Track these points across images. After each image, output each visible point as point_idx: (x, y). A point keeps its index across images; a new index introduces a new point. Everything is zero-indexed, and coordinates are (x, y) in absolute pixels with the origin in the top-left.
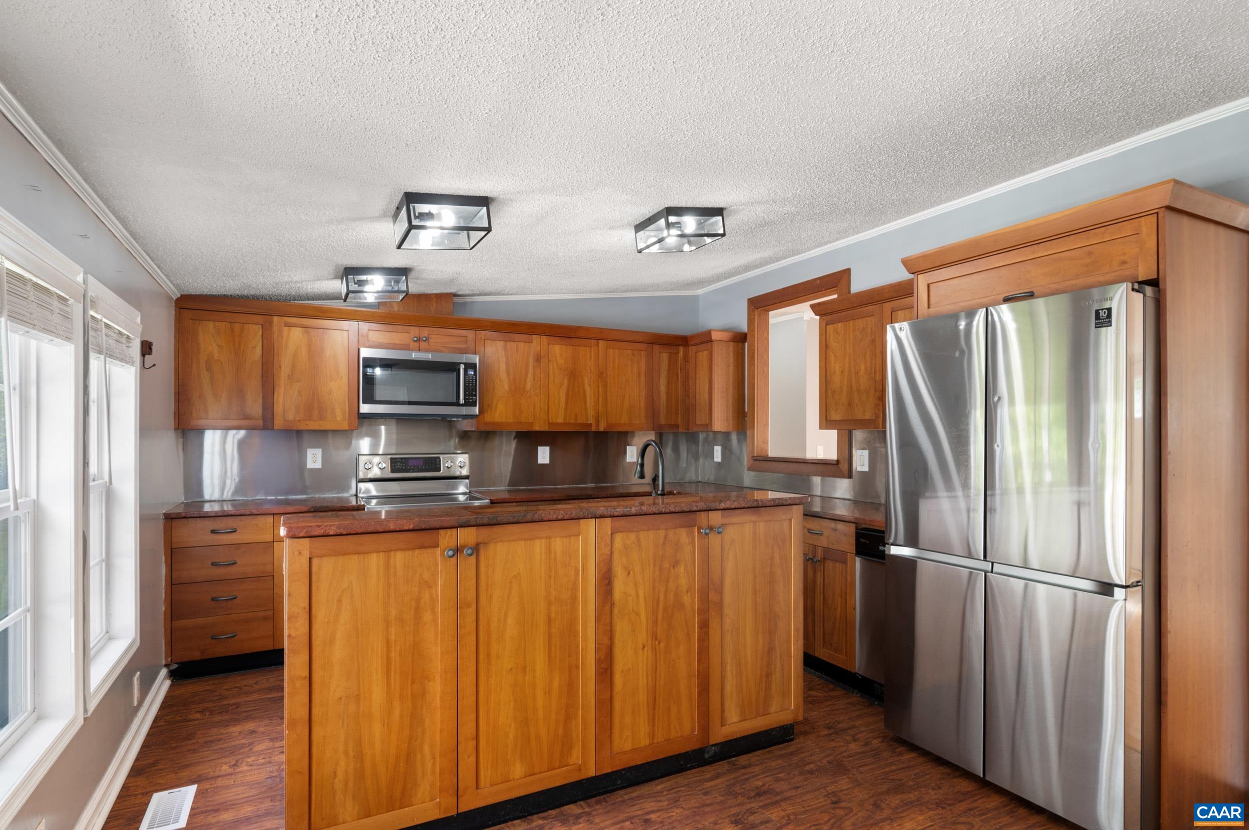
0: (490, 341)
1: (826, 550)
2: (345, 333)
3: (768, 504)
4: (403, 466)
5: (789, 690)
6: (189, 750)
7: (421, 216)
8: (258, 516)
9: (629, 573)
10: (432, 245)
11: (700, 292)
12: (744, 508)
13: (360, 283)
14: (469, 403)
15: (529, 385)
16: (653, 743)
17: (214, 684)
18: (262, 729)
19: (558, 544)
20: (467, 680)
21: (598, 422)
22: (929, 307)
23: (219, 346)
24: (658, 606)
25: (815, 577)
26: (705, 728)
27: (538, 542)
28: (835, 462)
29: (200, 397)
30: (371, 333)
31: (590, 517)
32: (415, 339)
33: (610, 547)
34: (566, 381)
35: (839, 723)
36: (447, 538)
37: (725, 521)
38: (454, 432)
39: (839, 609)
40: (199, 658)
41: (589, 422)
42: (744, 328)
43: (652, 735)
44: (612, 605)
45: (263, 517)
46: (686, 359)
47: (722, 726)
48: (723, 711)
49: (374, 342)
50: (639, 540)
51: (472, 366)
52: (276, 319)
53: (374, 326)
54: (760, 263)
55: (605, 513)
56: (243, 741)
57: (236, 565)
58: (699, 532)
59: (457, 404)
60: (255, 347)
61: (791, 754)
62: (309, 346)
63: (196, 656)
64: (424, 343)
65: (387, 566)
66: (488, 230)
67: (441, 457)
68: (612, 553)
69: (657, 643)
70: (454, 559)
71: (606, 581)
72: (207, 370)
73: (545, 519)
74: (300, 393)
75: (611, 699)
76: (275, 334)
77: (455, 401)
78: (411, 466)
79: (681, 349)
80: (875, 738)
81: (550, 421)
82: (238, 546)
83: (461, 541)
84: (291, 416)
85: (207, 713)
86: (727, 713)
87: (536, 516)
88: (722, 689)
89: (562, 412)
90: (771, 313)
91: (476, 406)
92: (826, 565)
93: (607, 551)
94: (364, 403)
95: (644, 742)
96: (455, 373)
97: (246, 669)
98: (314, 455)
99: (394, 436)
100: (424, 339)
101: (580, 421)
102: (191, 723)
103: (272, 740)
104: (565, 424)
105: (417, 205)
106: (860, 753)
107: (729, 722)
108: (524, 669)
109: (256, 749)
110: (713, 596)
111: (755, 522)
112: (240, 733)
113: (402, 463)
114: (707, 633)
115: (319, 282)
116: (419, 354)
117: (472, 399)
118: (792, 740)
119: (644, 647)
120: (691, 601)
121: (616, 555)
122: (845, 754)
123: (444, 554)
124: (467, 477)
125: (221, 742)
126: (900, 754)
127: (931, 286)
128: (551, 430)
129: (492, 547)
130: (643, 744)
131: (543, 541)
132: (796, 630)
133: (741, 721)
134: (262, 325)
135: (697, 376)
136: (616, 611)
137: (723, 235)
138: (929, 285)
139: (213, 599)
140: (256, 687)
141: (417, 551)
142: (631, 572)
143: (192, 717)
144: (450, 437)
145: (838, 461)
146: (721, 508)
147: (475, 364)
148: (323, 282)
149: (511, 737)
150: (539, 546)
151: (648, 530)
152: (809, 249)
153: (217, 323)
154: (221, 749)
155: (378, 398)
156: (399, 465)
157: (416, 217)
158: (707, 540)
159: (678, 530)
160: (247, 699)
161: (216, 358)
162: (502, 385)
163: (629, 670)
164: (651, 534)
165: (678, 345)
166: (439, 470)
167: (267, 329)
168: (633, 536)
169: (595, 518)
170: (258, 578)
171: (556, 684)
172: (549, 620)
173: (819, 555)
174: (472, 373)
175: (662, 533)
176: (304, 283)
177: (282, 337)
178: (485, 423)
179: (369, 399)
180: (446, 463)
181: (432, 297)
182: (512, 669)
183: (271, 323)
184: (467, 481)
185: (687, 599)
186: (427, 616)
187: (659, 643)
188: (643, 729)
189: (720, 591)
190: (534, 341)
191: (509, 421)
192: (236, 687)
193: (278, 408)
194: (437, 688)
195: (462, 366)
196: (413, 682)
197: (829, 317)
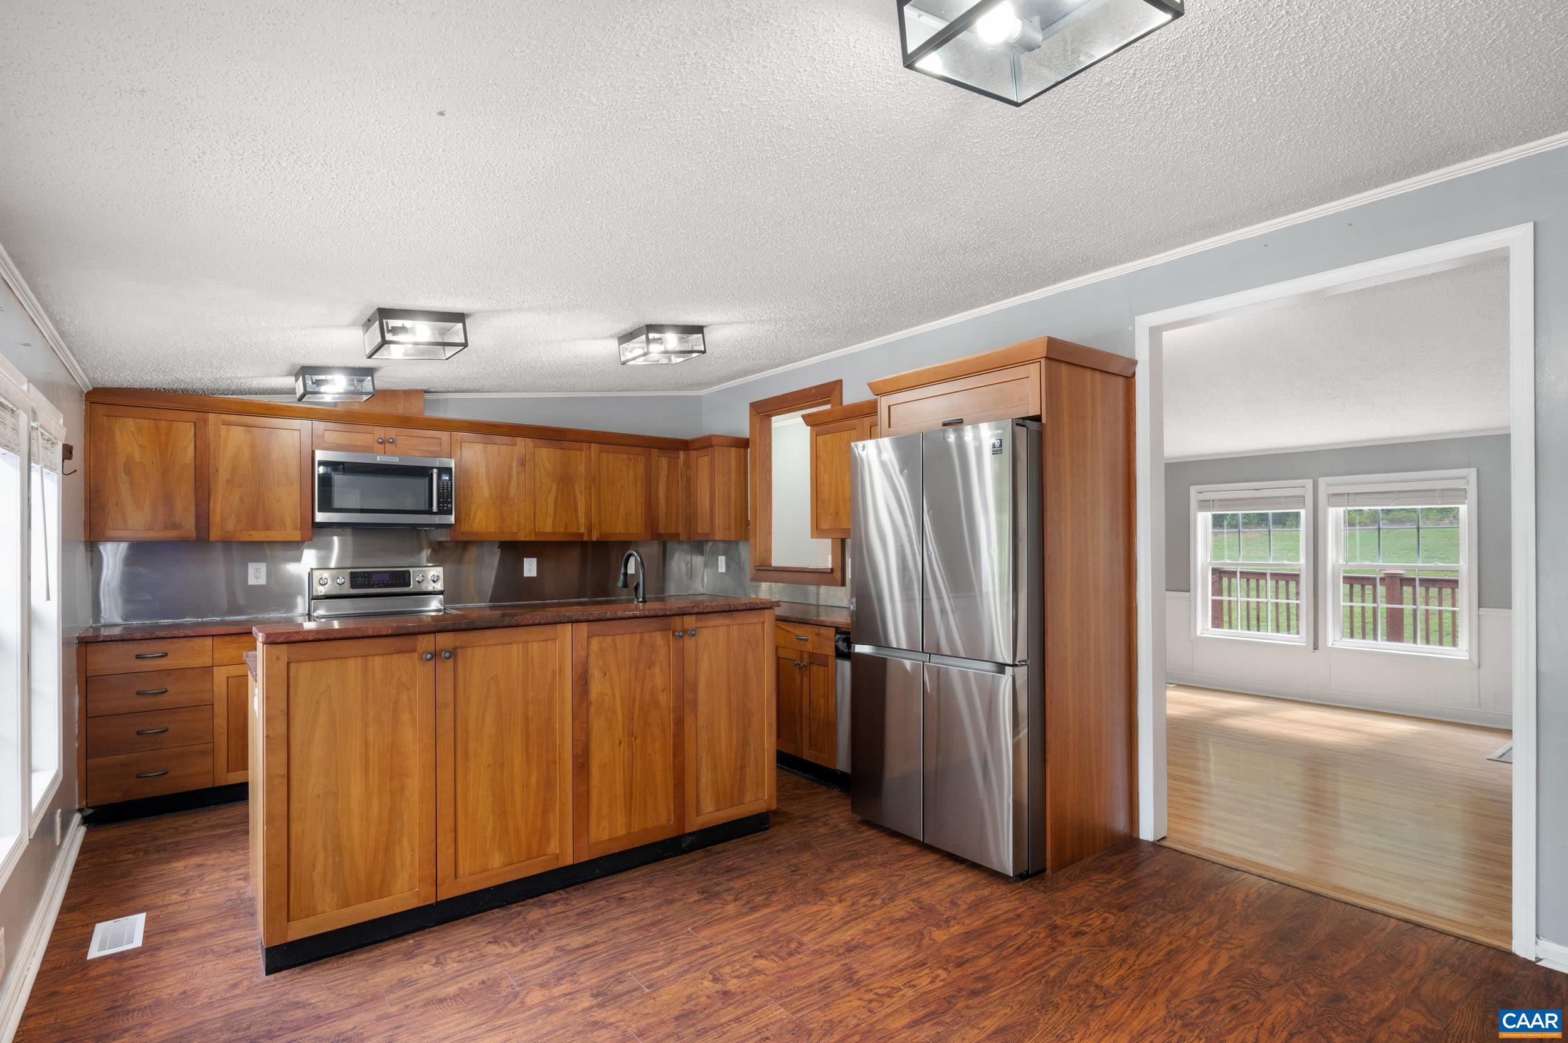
0: (467, 444)
1: (811, 655)
2: (296, 433)
3: (740, 608)
4: (365, 581)
5: (763, 779)
6: (126, 886)
7: (394, 330)
8: (194, 639)
9: (605, 674)
10: (404, 355)
11: (702, 392)
12: (717, 612)
13: (318, 383)
14: (444, 511)
15: (512, 492)
16: (630, 833)
17: (142, 827)
18: (211, 862)
19: (535, 648)
20: (446, 775)
21: (590, 531)
22: (889, 427)
23: (141, 446)
24: (634, 704)
25: (802, 681)
26: (681, 818)
27: (515, 646)
28: (829, 571)
29: (117, 504)
30: (327, 434)
31: (566, 621)
32: (380, 440)
33: (586, 651)
34: (554, 486)
35: (815, 813)
36: (425, 643)
37: (699, 624)
38: (425, 542)
39: (823, 711)
40: (121, 800)
41: (580, 531)
42: (746, 434)
43: (629, 825)
44: (589, 704)
45: (201, 639)
46: (687, 465)
47: (697, 816)
48: (698, 802)
49: (332, 443)
50: (615, 643)
51: (448, 471)
52: (211, 416)
53: (331, 425)
54: (759, 369)
55: (581, 618)
56: (191, 874)
57: (165, 694)
58: (674, 635)
59: (430, 512)
60: (186, 448)
61: (763, 840)
62: (253, 446)
63: (118, 797)
64: (390, 445)
65: (365, 669)
66: (465, 345)
67: (411, 570)
68: (588, 656)
69: (633, 739)
70: (432, 663)
71: (582, 682)
72: (126, 474)
73: (522, 623)
74: (241, 500)
75: (588, 792)
76: (211, 434)
77: (427, 508)
78: (374, 582)
79: (682, 454)
80: (843, 822)
81: (537, 530)
82: (169, 672)
83: (439, 646)
84: (231, 525)
85: (140, 853)
86: (702, 804)
87: (513, 621)
88: (698, 780)
89: (550, 520)
90: (774, 419)
91: (451, 514)
92: (812, 669)
93: (583, 654)
94: (319, 511)
95: (621, 831)
96: (427, 479)
97: (179, 810)
98: (257, 570)
99: (350, 548)
100: (391, 440)
101: (570, 530)
102: (123, 863)
103: (225, 870)
104: (554, 533)
105: (389, 321)
106: (827, 834)
107: (703, 812)
108: (502, 765)
109: (207, 879)
110: (688, 695)
111: (729, 625)
112: (185, 867)
113: (364, 577)
114: (683, 729)
115: (267, 379)
116: (384, 457)
117: (447, 506)
118: (767, 829)
119: (621, 743)
120: (665, 700)
121: (592, 657)
122: (813, 836)
123: (422, 658)
124: (441, 593)
125: (164, 877)
126: (861, 832)
127: (891, 407)
128: (538, 539)
129: (469, 650)
130: (620, 834)
131: (521, 645)
132: (770, 725)
133: (715, 811)
134: (195, 423)
135: (699, 482)
136: (592, 709)
137: (704, 352)
138: (889, 407)
139: (138, 733)
140: (195, 826)
141: (395, 656)
142: (607, 674)
143: (122, 858)
144: (420, 550)
145: (832, 569)
146: (694, 612)
147: (450, 469)
148: (273, 378)
149: (489, 829)
150: (516, 650)
151: (624, 634)
152: (804, 358)
153: (138, 421)
154: (166, 882)
155: (336, 505)
156: (360, 580)
157: (389, 331)
158: (681, 643)
159: (653, 634)
160: (186, 838)
161: (137, 461)
162: (483, 491)
163: (606, 764)
164: (627, 638)
165: (678, 449)
166: (409, 585)
167: (200, 428)
168: (609, 639)
169: (572, 622)
170: (195, 707)
171: (534, 779)
172: (527, 720)
173: (805, 661)
174: (447, 478)
175: (638, 637)
176: (249, 379)
177: (219, 437)
178: (462, 533)
179: (326, 506)
180: (415, 575)
181: (400, 393)
182: (489, 765)
183: (206, 421)
184: (441, 597)
185: (662, 698)
186: (405, 716)
187: (635, 739)
188: (621, 819)
189: (695, 690)
190: (518, 443)
191: (490, 530)
192: (171, 828)
193: (216, 517)
194: (415, 784)
195: (435, 471)
196: (391, 779)
197: (819, 428)
